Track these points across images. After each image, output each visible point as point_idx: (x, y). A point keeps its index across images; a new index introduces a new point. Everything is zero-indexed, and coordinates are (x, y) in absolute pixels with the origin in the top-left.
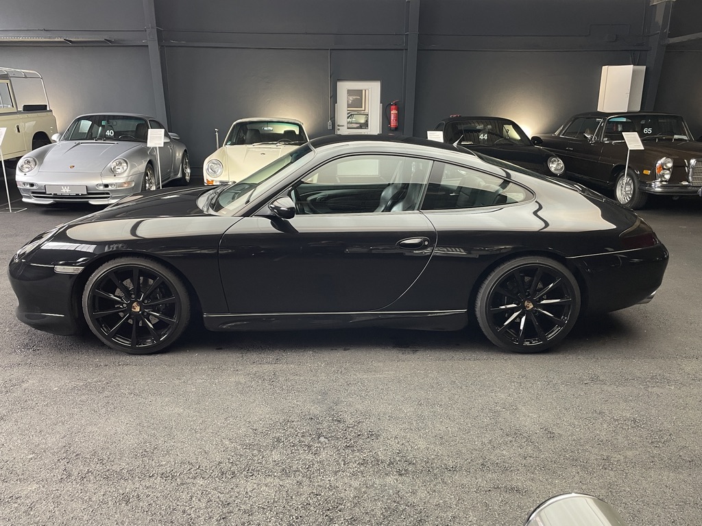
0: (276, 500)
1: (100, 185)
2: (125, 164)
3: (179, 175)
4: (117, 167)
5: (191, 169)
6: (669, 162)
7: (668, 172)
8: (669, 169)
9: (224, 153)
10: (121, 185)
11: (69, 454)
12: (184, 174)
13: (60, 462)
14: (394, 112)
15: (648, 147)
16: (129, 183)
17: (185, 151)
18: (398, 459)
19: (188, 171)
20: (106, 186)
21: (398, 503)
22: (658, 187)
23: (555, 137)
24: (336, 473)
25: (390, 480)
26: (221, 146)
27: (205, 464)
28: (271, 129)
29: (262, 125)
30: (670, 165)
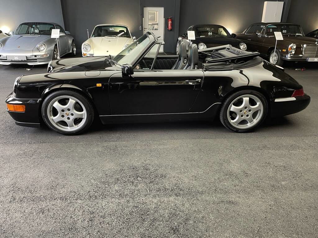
0: (117, 210)
1: (33, 56)
2: (44, 46)
3: (71, 51)
4: (40, 47)
5: (76, 48)
6: (294, 46)
7: (294, 50)
8: (294, 49)
9: (91, 41)
10: (42, 56)
11: (15, 188)
12: (73, 51)
13: (10, 193)
14: (170, 22)
15: (285, 39)
16: (46, 55)
17: (73, 40)
18: (175, 188)
19: (75, 49)
20: (36, 56)
21: (176, 210)
22: (289, 57)
23: (243, 34)
24: (146, 195)
25: (172, 199)
26: (90, 37)
27: (82, 192)
28: (113, 29)
29: (108, 27)
30: (295, 47)
